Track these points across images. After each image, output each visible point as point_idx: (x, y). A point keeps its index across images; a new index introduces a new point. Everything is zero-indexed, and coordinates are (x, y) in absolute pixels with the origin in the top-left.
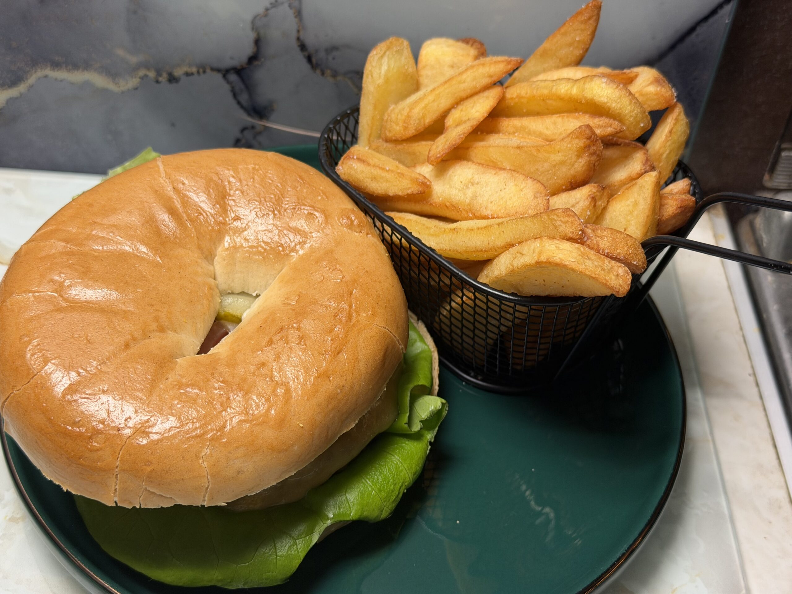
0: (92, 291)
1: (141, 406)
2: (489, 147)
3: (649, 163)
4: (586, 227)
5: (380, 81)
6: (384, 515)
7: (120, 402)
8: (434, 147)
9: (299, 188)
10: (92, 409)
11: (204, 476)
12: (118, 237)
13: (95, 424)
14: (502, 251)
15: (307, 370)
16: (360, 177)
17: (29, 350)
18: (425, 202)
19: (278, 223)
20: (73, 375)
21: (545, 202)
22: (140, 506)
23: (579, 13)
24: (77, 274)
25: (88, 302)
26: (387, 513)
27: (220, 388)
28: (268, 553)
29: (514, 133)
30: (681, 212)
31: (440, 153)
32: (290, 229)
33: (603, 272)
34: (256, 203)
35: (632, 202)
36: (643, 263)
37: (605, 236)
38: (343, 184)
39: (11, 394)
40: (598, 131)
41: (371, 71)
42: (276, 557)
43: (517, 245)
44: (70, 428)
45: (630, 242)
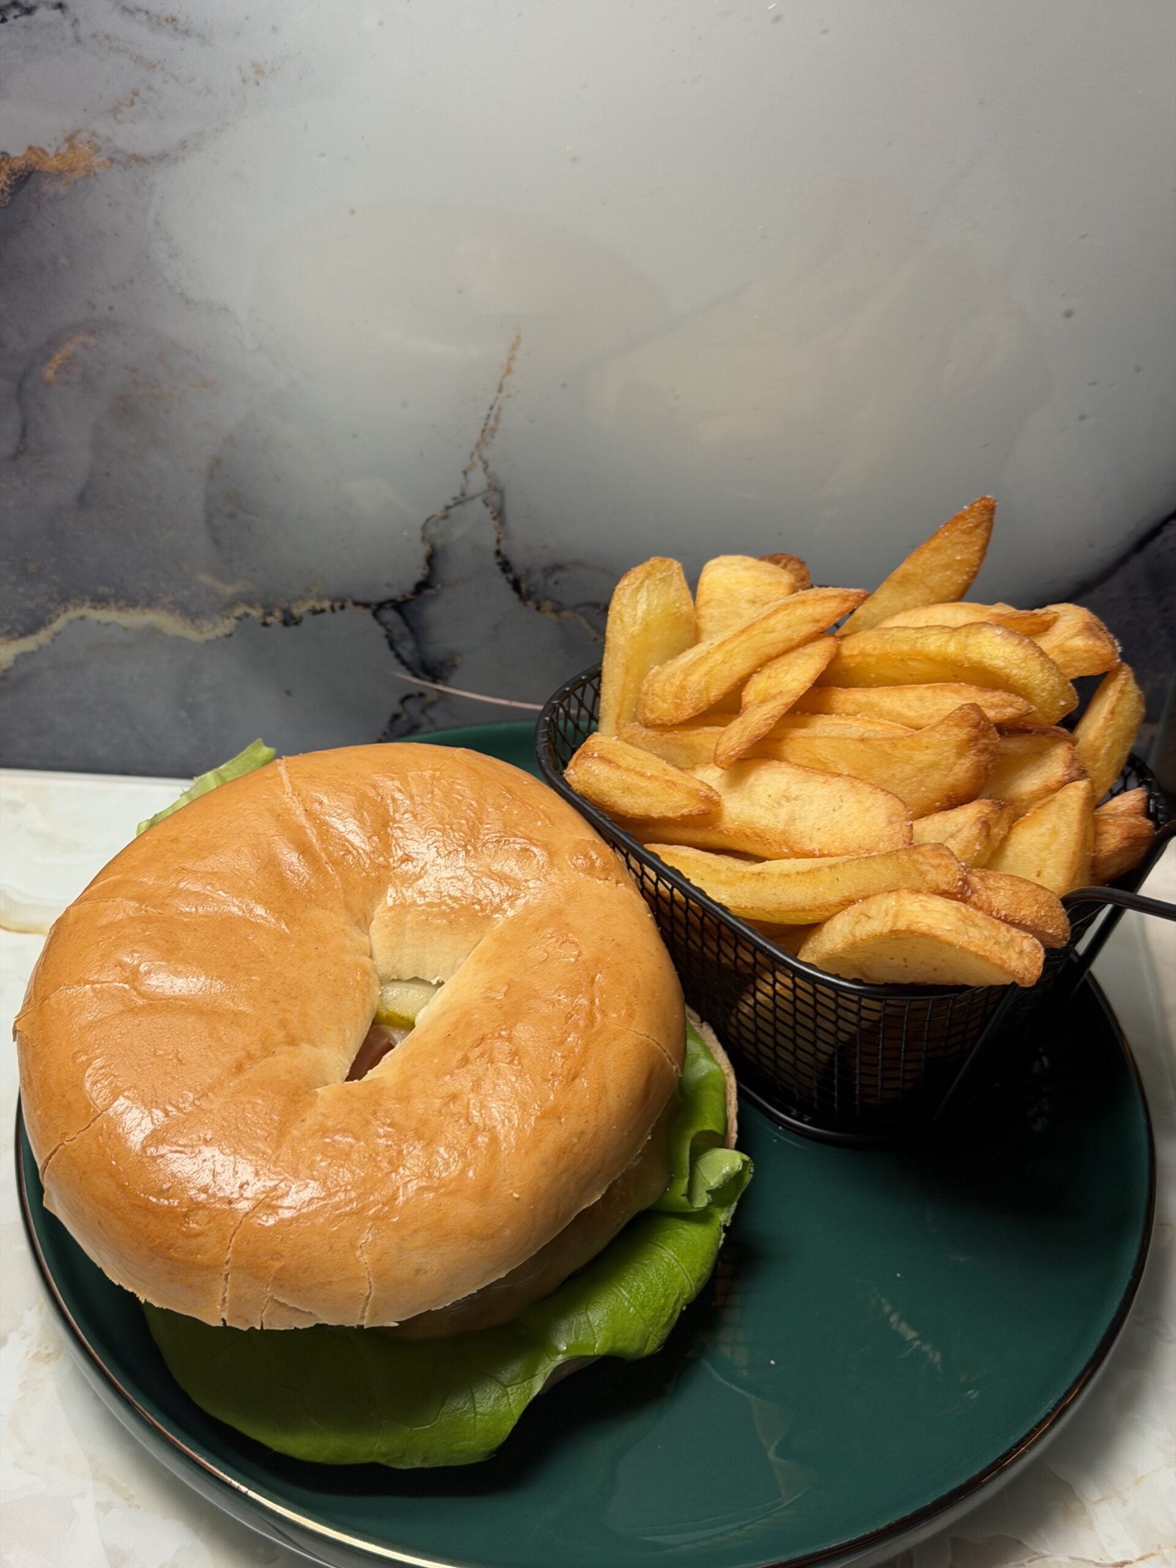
0: (182, 980)
1: (264, 1163)
2: (815, 737)
3: (1077, 765)
4: (969, 872)
5: (636, 629)
6: (650, 1348)
7: (232, 1158)
8: (725, 738)
9: (506, 807)
10: (189, 1169)
11: (364, 1277)
12: (221, 892)
13: (193, 1192)
14: (836, 910)
15: (524, 1106)
16: (605, 787)
17: (89, 1076)
18: (710, 828)
19: (473, 865)
20: (158, 1114)
21: (906, 829)
22: (262, 1327)
23: (961, 518)
24: (159, 953)
25: (176, 998)
26: (655, 1345)
27: (387, 1136)
28: (462, 1408)
29: (855, 714)
30: (1129, 846)
31: (733, 750)
32: (492, 875)
33: (996, 947)
34: (438, 833)
35: (1048, 829)
36: (1064, 931)
37: (1000, 888)
38: (577, 799)
39: (60, 1145)
40: (991, 714)
41: (619, 612)
42: (475, 1417)
43: (860, 901)
44: (154, 1200)
45: (1042, 898)
